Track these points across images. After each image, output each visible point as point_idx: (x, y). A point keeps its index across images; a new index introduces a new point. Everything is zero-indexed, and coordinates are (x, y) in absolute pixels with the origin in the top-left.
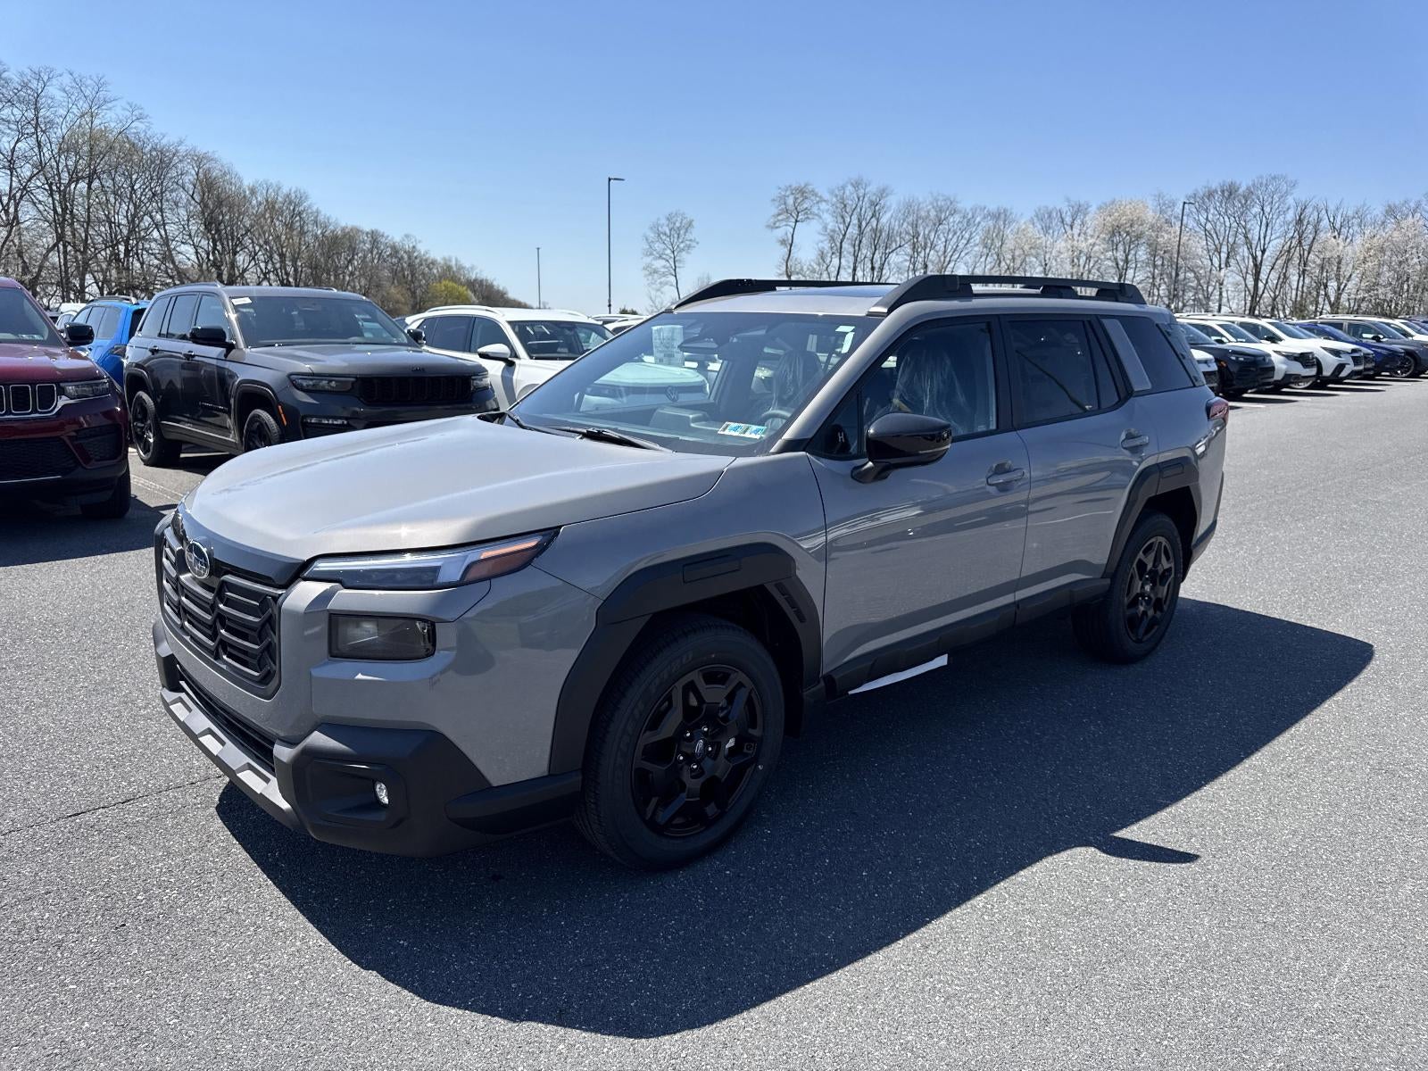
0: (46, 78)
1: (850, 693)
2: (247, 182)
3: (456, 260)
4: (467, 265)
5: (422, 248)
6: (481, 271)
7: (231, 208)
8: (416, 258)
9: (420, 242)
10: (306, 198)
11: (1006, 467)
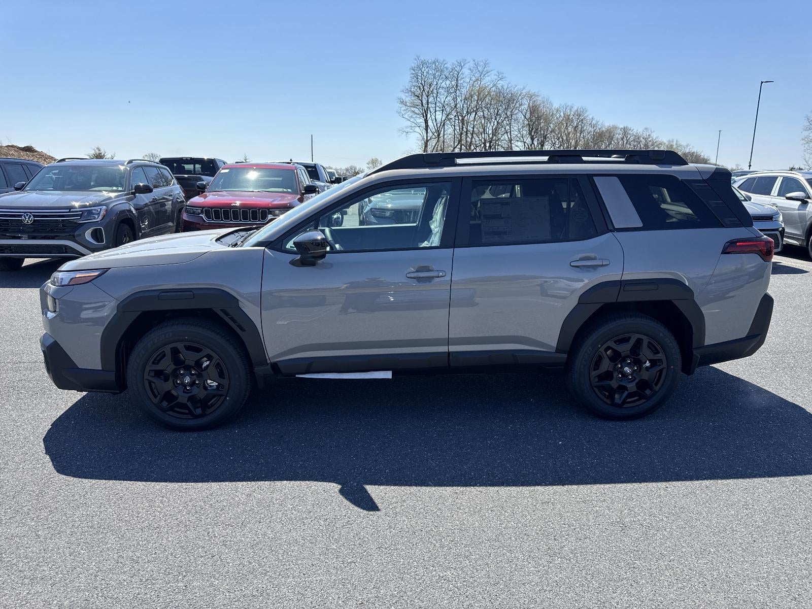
0: (463, 64)
1: (297, 376)
2: (556, 105)
3: (677, 141)
4: (684, 143)
5: (654, 135)
6: (693, 147)
7: (545, 120)
8: (650, 141)
9: (654, 131)
10: (586, 111)
11: (430, 268)
